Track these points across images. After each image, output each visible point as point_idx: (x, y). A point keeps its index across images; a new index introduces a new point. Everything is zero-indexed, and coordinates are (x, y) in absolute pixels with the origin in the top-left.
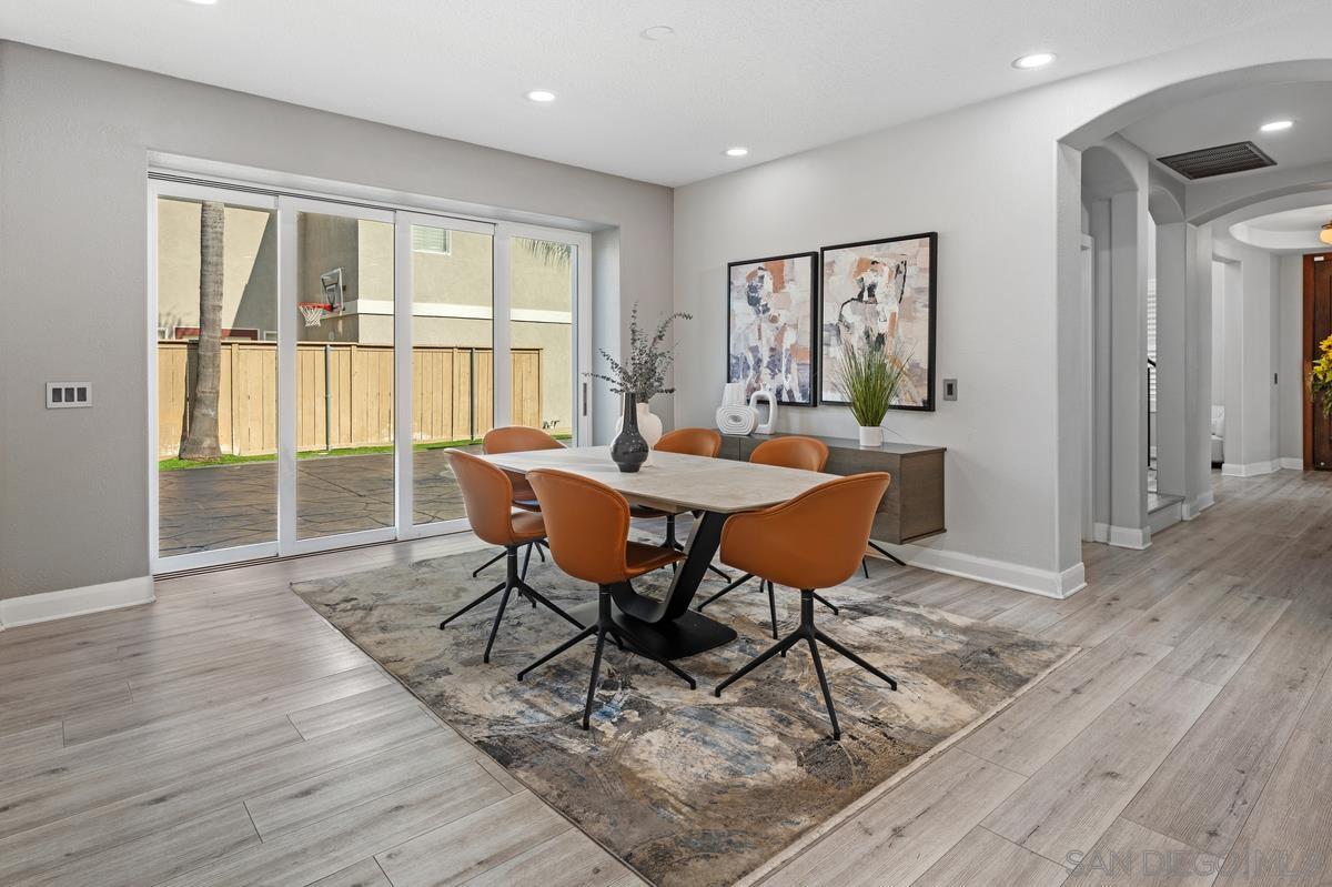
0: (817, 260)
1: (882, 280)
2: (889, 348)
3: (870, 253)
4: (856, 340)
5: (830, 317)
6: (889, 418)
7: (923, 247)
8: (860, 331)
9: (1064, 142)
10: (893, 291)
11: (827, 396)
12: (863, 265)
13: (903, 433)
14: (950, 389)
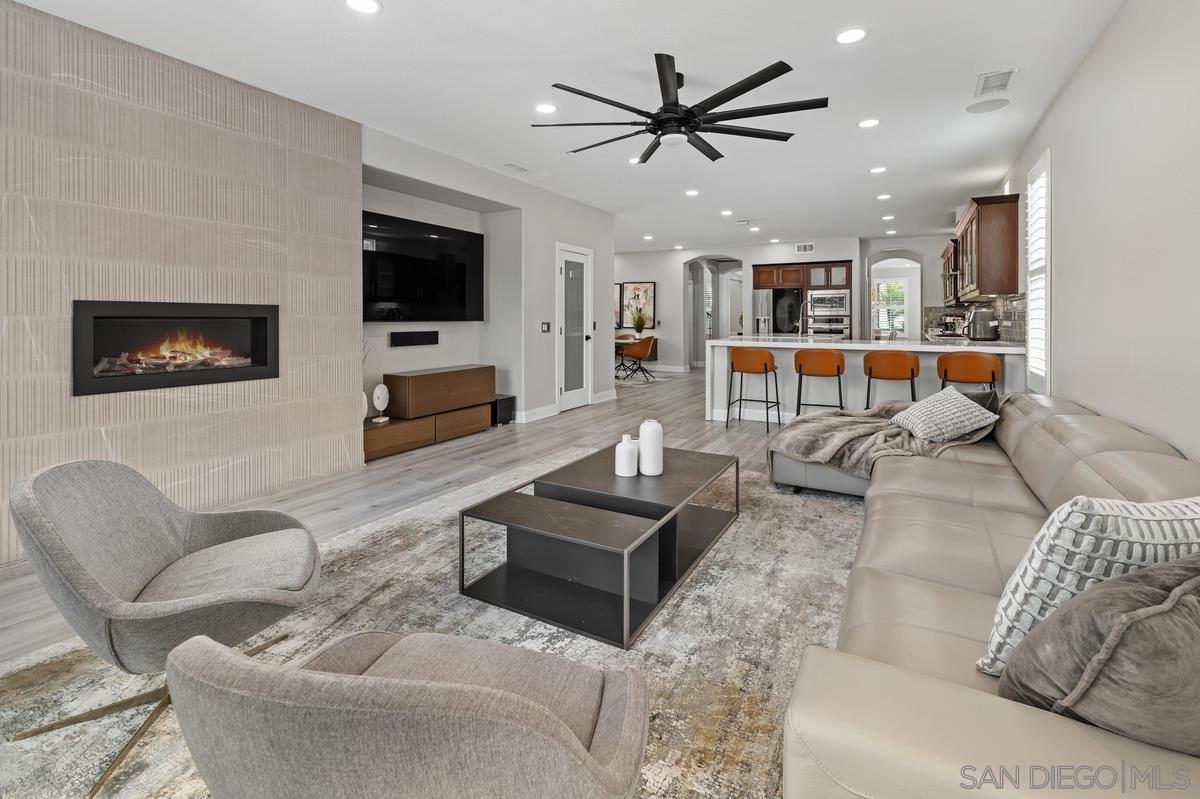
0: (622, 286)
1: (641, 293)
2: (643, 312)
3: (637, 285)
4: (634, 309)
5: (626, 303)
6: (644, 331)
7: (651, 286)
8: (634, 307)
9: (685, 264)
10: (644, 296)
11: (625, 325)
12: (636, 289)
13: (646, 334)
14: (659, 323)
